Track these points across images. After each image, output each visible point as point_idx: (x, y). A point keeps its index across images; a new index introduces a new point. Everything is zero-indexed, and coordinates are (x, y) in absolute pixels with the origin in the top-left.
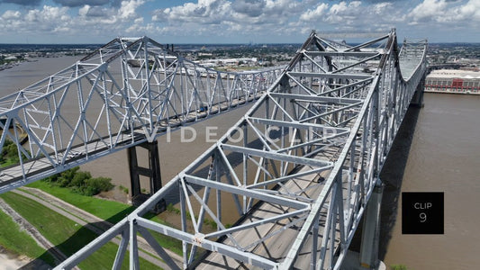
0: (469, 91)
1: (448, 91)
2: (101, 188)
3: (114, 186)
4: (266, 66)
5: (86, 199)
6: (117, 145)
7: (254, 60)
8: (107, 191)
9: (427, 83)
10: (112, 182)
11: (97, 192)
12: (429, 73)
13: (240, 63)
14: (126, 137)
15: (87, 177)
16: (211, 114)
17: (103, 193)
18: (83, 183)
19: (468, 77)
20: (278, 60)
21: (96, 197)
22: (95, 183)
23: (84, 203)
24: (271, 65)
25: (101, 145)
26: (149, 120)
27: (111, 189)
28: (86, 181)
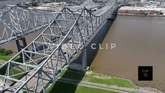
0: (130, 14)
1: (124, 14)
2: (9, 53)
3: (13, 52)
4: (69, 5)
5: (4, 57)
6: (11, 40)
7: (65, 3)
8: (11, 54)
9: (118, 12)
10: (13, 51)
11: (8, 54)
12: (120, 8)
13: (60, 4)
14: (14, 37)
15: (4, 50)
16: (43, 27)
17: (9, 55)
18: (2, 52)
19: (131, 9)
20: (74, 3)
21: (8, 56)
22: (7, 52)
23: (4, 58)
24: (71, 5)
25: (5, 41)
26: (21, 31)
27: (13, 53)
28: (4, 51)
